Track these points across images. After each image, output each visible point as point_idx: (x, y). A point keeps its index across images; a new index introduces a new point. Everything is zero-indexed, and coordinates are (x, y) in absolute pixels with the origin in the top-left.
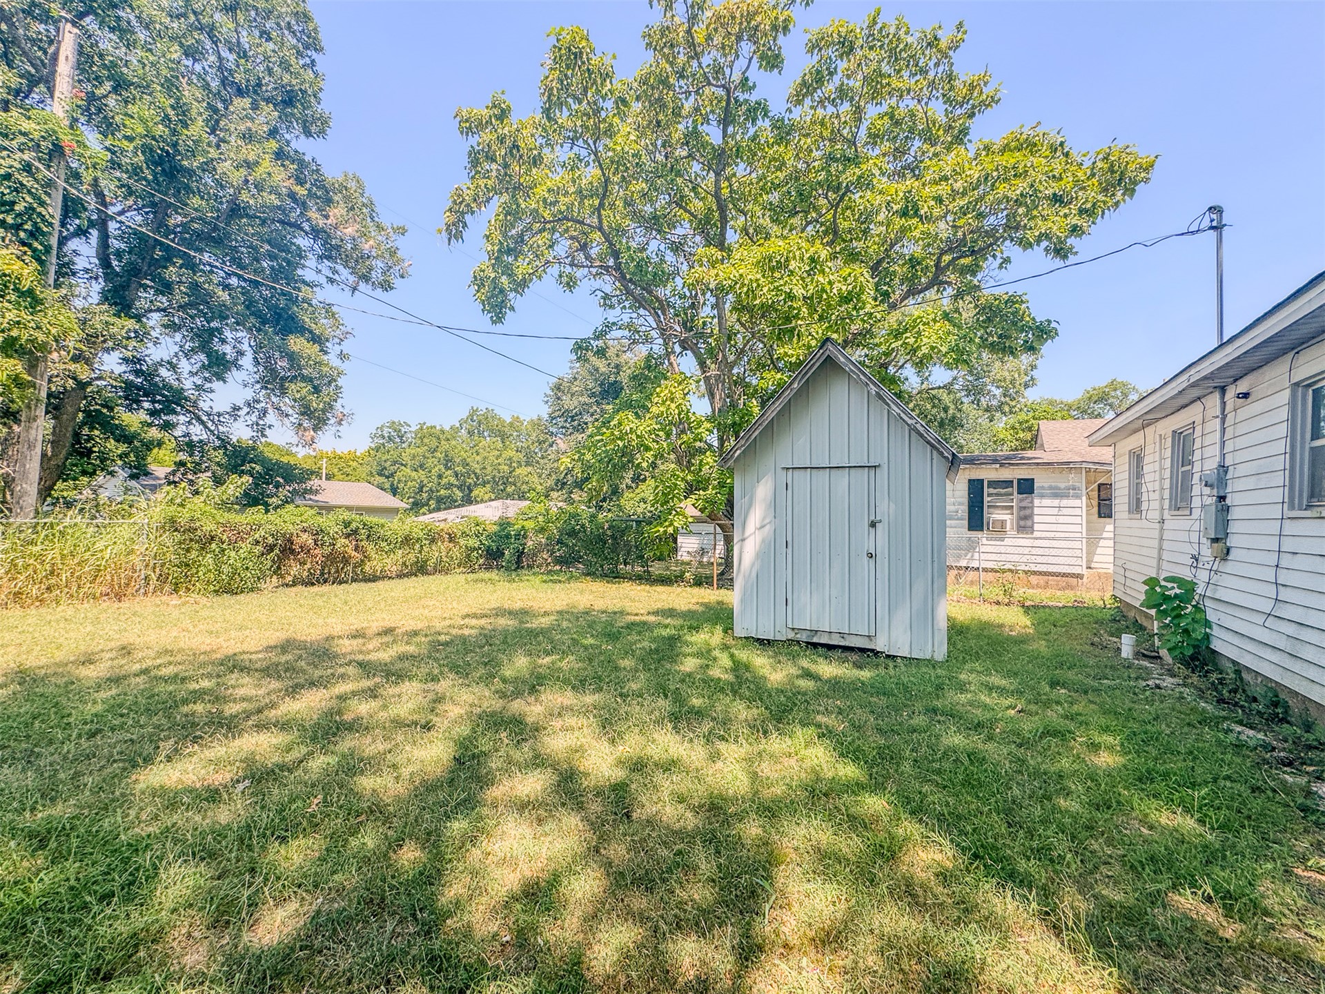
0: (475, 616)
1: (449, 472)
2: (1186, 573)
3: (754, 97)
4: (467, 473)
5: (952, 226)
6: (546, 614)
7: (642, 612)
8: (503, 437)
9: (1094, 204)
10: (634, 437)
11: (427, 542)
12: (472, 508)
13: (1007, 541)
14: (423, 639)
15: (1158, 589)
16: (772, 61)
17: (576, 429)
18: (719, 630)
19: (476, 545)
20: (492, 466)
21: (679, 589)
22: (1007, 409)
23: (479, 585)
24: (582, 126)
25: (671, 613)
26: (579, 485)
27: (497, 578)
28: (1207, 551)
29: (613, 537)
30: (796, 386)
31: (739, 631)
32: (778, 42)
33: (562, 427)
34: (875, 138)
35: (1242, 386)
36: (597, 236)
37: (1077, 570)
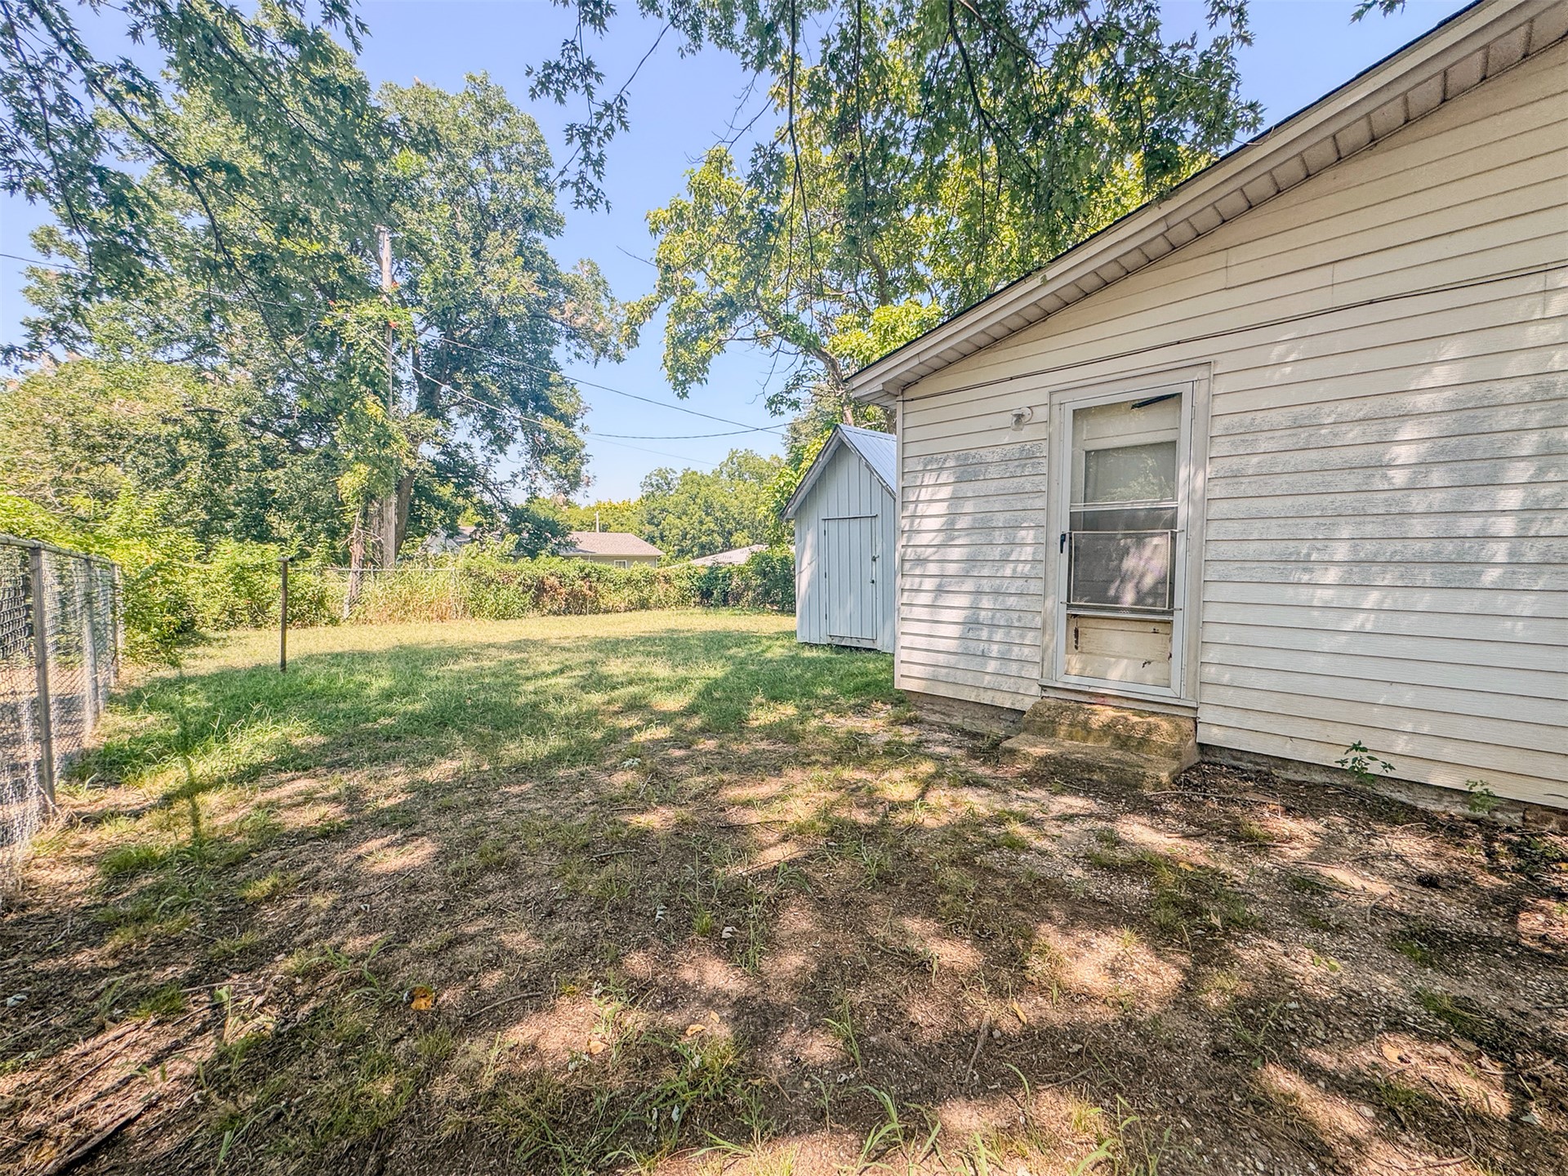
1: (709, 518)
4: (727, 518)
8: (761, 478)
11: (646, 583)
12: (729, 553)
20: (749, 509)
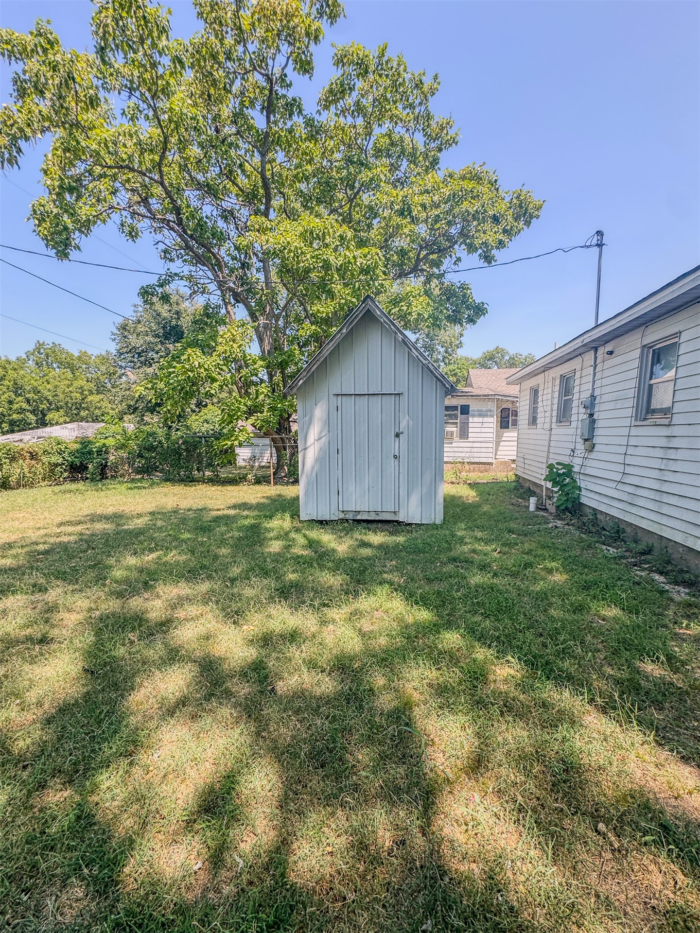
0: (70, 523)
1: (20, 398)
2: (566, 460)
3: (291, 94)
4: (39, 399)
5: (430, 229)
6: (139, 516)
7: (222, 507)
8: (73, 368)
9: (512, 227)
10: (202, 370)
11: (7, 461)
12: (48, 429)
13: (454, 445)
14: (20, 551)
15: (555, 470)
16: (305, 67)
17: (144, 363)
18: (287, 516)
19: (59, 462)
20: (63, 393)
21: (245, 488)
22: (447, 361)
23: (68, 495)
24: (139, 77)
25: (244, 506)
26: (153, 409)
27: (84, 488)
28: (581, 447)
29: (187, 450)
30: (345, 331)
31: (304, 516)
32: (310, 49)
33: (131, 362)
34: (378, 153)
35: (609, 347)
36: (158, 190)
37: (490, 460)
